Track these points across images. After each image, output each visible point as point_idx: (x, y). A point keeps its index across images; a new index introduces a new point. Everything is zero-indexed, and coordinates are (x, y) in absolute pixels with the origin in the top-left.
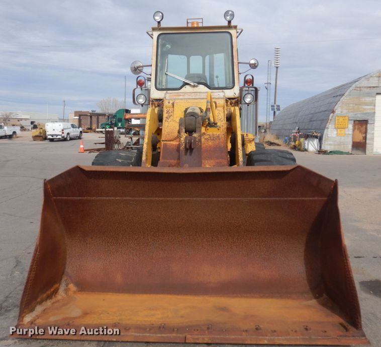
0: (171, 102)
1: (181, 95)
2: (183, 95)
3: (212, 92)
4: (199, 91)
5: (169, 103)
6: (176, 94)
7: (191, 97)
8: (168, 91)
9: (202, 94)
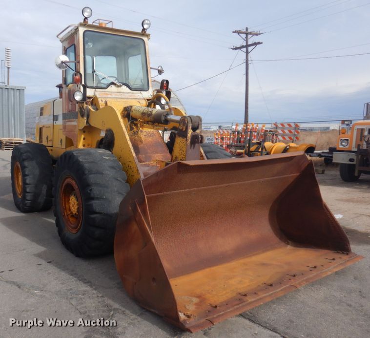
0: (104, 101)
1: (108, 94)
2: (111, 94)
3: (133, 93)
4: (122, 91)
5: (102, 101)
6: (104, 93)
7: (118, 97)
8: (97, 90)
9: (126, 94)
